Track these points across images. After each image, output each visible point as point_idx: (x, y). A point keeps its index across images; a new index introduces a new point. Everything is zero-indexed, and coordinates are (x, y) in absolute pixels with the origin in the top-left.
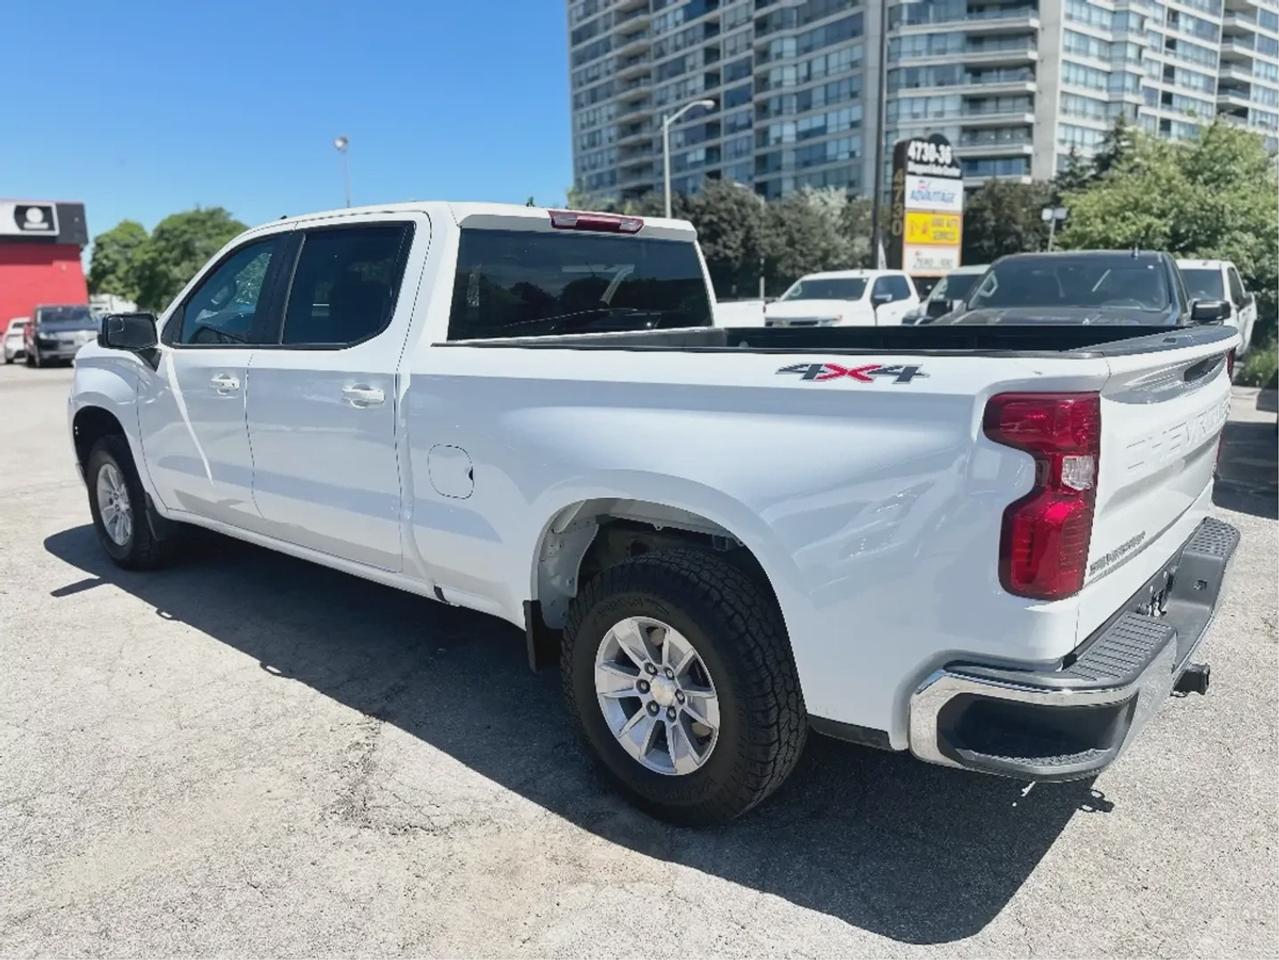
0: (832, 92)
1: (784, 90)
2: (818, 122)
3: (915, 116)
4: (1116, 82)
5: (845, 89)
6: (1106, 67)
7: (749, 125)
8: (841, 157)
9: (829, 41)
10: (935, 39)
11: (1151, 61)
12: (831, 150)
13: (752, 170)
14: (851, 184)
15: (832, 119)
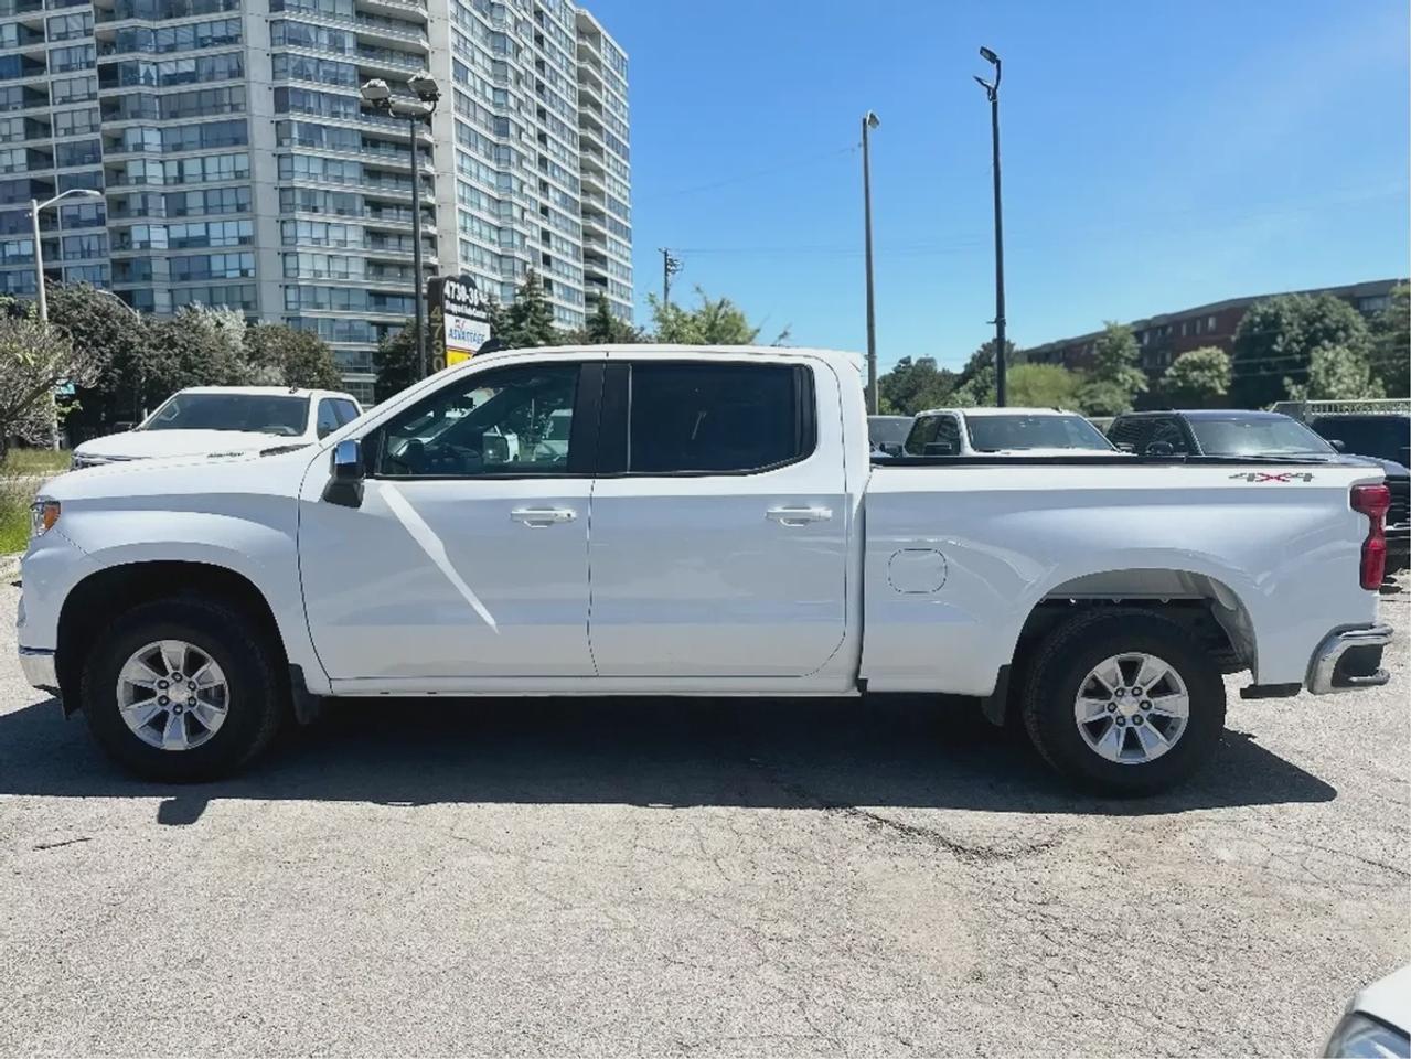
0: (214, 199)
1: (148, 188)
2: (197, 231)
3: (316, 241)
4: (506, 238)
5: (229, 199)
6: (496, 222)
7: (100, 221)
8: (229, 274)
9: (203, 144)
10: (330, 165)
11: (531, 223)
12: (217, 265)
13: (107, 274)
14: (246, 306)
15: (215, 231)
